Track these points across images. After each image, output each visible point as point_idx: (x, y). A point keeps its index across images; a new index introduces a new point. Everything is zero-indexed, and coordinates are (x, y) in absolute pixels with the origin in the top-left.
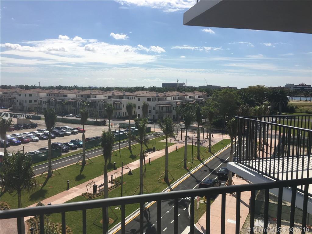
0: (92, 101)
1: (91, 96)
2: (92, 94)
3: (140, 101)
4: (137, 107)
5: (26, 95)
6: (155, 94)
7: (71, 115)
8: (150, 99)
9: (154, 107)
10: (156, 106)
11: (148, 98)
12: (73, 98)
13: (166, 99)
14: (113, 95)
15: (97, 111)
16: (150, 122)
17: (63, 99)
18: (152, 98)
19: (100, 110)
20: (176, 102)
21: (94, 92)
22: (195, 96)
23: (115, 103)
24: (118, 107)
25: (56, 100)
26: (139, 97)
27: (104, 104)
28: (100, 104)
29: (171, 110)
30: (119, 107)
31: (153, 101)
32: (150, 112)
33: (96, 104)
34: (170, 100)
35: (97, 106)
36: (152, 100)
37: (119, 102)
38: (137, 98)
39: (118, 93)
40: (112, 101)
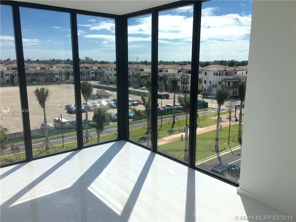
0: (163, 75)
1: (163, 70)
2: (164, 68)
3: (206, 75)
4: (203, 82)
5: (111, 69)
6: (223, 68)
7: (144, 87)
8: (217, 73)
10: (222, 81)
11: (214, 72)
12: (147, 72)
13: (235, 73)
14: (182, 69)
15: (167, 85)
16: (214, 97)
17: (139, 73)
18: (218, 72)
19: (169, 84)
21: (165, 67)
23: (183, 77)
24: (185, 81)
25: (134, 74)
26: (206, 72)
27: (172, 78)
28: (169, 78)
30: (187, 81)
31: (220, 75)
32: (216, 87)
33: (166, 79)
35: (167, 80)
36: (218, 74)
37: (186, 76)
38: (204, 72)
39: (187, 67)
40: (180, 75)
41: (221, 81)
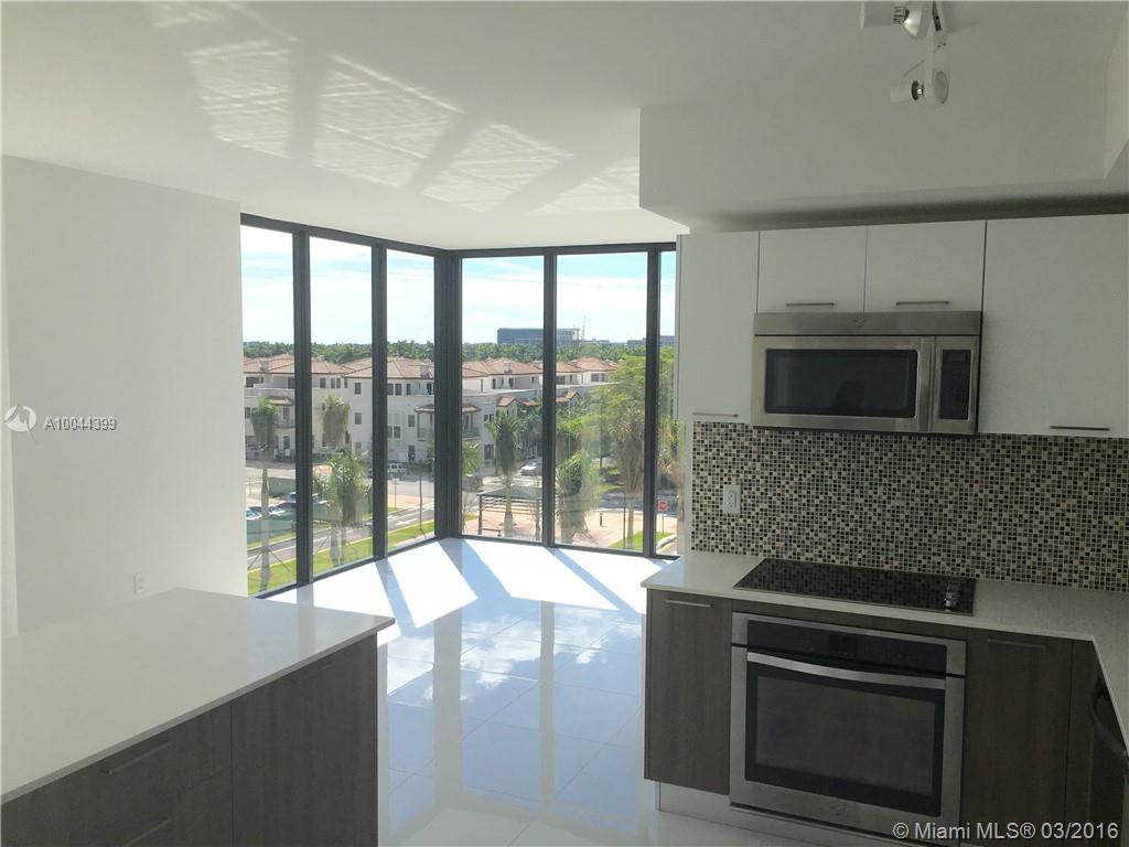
3: (359, 393)
4: (351, 419)
6: (418, 368)
8: (400, 386)
9: (413, 416)
10: (420, 412)
14: (263, 371)
18: (404, 383)
20: (494, 399)
22: (579, 376)
24: (282, 415)
26: (358, 381)
29: (477, 428)
31: (408, 393)
32: (397, 435)
34: (475, 391)
36: (404, 390)
37: (283, 398)
38: (351, 383)
39: (282, 363)
40: (260, 393)
41: (415, 414)
